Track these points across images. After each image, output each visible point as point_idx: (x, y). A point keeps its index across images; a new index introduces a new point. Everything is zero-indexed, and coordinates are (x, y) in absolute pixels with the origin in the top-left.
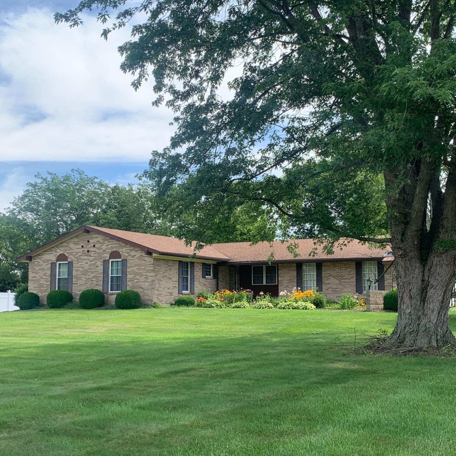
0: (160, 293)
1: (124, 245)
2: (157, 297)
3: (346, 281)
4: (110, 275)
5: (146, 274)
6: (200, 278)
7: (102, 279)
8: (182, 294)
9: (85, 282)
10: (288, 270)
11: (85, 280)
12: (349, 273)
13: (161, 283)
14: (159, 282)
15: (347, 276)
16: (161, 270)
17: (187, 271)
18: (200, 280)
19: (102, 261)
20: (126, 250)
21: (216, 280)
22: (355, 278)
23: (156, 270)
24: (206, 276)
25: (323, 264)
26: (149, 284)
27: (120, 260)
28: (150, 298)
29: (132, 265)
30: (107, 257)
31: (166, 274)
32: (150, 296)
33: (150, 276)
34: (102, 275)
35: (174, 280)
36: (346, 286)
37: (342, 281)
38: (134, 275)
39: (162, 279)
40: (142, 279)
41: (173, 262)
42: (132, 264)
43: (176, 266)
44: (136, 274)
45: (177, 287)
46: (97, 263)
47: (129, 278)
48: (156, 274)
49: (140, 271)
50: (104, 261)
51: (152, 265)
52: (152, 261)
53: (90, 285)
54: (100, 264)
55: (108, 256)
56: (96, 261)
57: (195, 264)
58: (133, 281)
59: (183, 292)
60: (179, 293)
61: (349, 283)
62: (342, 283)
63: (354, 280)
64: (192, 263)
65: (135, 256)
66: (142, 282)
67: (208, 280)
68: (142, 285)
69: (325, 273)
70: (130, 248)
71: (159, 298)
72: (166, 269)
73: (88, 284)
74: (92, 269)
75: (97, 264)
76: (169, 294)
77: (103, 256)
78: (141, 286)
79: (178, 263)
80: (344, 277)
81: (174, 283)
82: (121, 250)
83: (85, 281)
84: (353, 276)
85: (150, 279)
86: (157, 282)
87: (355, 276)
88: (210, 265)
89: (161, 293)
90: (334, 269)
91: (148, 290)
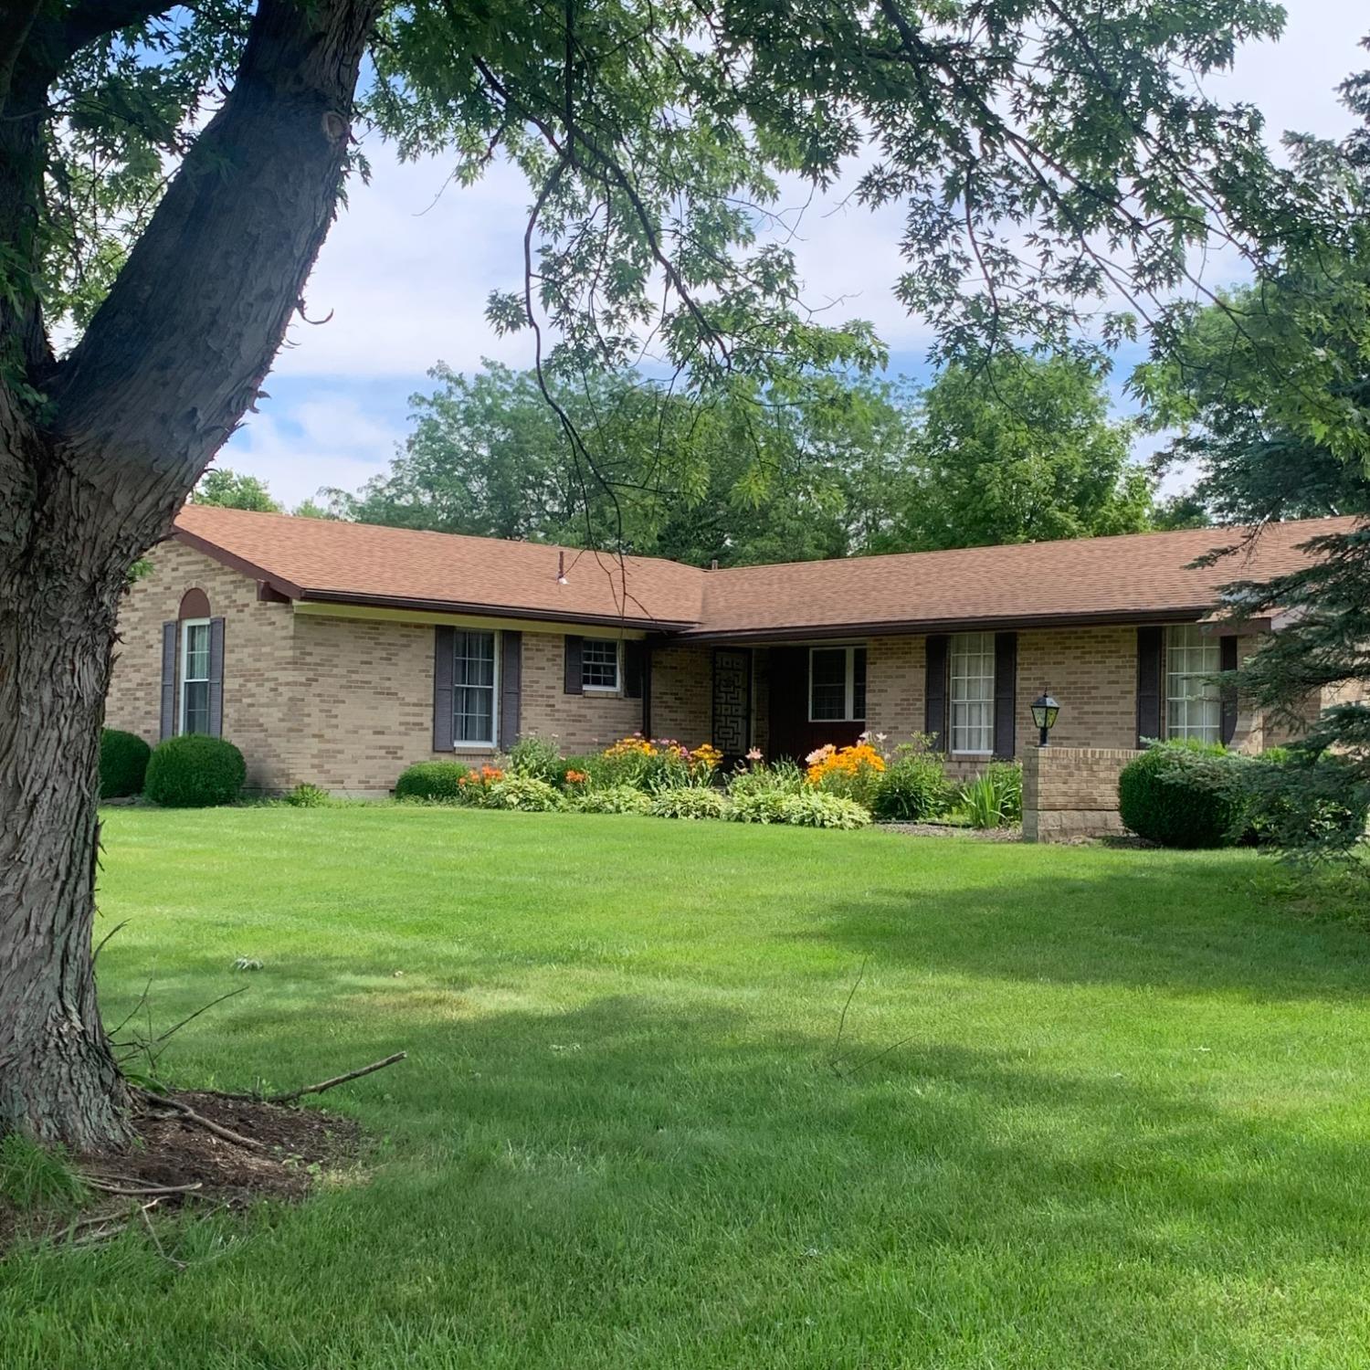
0: (328, 746)
1: (216, 565)
2: (316, 761)
3: (1099, 708)
4: (184, 679)
5: (275, 674)
6: (551, 692)
7: (160, 694)
8: (452, 751)
9: (119, 704)
10: (899, 662)
11: (119, 695)
12: (1113, 677)
13: (339, 710)
14: (325, 706)
15: (1105, 690)
16: (336, 661)
17: (490, 665)
18: (551, 701)
19: (161, 627)
20: (223, 583)
21: (640, 701)
22: (1133, 698)
23: (308, 659)
24: (585, 687)
25: (1021, 640)
26: (280, 715)
27: (206, 622)
28: (282, 766)
29: (237, 641)
30: (172, 611)
31: (368, 677)
32: (283, 762)
33: (288, 684)
34: (159, 679)
35: (407, 700)
36: (1100, 728)
37: (1087, 708)
38: (241, 680)
39: (342, 695)
40: (263, 694)
41: (405, 631)
42: (237, 637)
43: (425, 648)
44: (247, 676)
45: (429, 724)
46: (147, 633)
47: (230, 691)
48: (311, 675)
49: (258, 665)
50: (166, 626)
51: (291, 642)
52: (292, 627)
53: (130, 714)
54: (155, 637)
55: (174, 605)
56: (146, 628)
57: (524, 640)
58: (240, 701)
59: (457, 744)
60: (435, 751)
61: (1112, 718)
62: (1087, 718)
63: (1130, 703)
64: (513, 639)
65: (247, 605)
66: (263, 705)
67: (595, 703)
68: (261, 715)
69: (1026, 674)
70: (232, 578)
71: (327, 767)
72: (365, 657)
73: (125, 712)
74: (134, 657)
75: (147, 637)
76: (383, 752)
77: (164, 608)
78: (261, 720)
79: (432, 634)
80: (1094, 693)
81: (407, 709)
82: (209, 585)
83: (119, 700)
84: (1127, 688)
85: (286, 692)
86: (314, 708)
87: (1134, 686)
88: (611, 646)
89: (339, 747)
90: (1060, 658)
91: (279, 736)
